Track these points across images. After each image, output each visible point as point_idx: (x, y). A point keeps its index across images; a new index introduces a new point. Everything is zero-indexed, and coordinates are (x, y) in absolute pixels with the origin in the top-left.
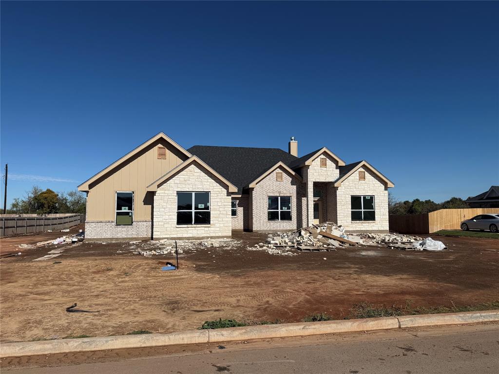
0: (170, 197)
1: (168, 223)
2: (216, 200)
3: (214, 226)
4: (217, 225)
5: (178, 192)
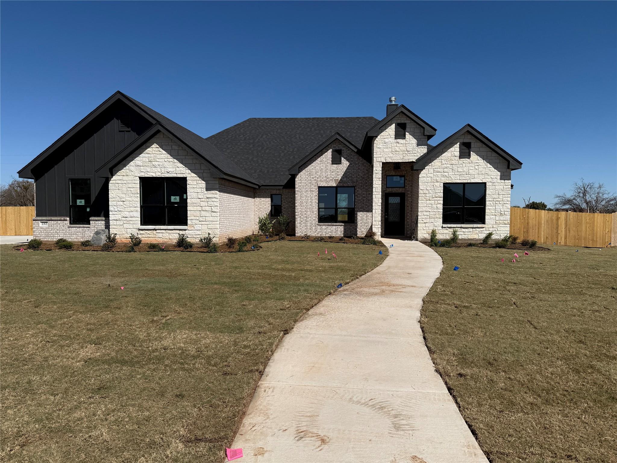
0: (130, 186)
1: (128, 222)
2: (196, 190)
3: (192, 228)
4: (198, 227)
5: (141, 178)
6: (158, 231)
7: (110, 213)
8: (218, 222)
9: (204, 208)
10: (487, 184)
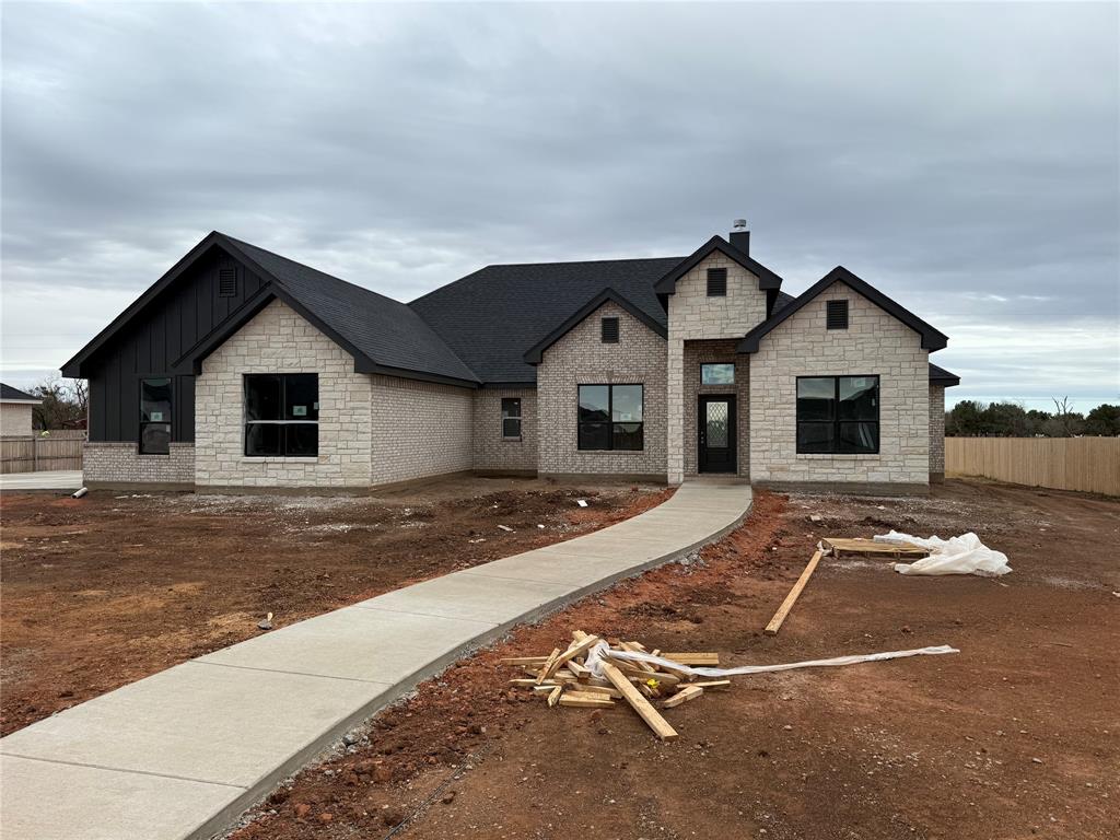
0: (228, 389)
1: (224, 451)
2: (333, 395)
3: (327, 461)
4: (335, 459)
5: (245, 375)
6: (270, 466)
7: (197, 435)
8: (369, 451)
9: (345, 427)
10: (882, 378)
